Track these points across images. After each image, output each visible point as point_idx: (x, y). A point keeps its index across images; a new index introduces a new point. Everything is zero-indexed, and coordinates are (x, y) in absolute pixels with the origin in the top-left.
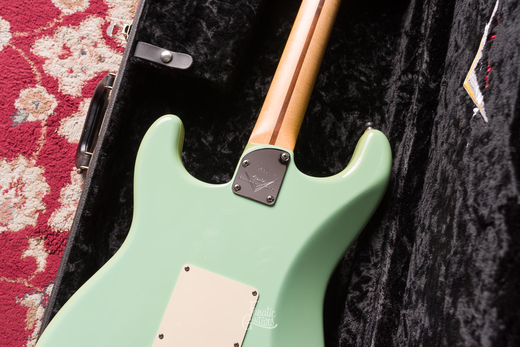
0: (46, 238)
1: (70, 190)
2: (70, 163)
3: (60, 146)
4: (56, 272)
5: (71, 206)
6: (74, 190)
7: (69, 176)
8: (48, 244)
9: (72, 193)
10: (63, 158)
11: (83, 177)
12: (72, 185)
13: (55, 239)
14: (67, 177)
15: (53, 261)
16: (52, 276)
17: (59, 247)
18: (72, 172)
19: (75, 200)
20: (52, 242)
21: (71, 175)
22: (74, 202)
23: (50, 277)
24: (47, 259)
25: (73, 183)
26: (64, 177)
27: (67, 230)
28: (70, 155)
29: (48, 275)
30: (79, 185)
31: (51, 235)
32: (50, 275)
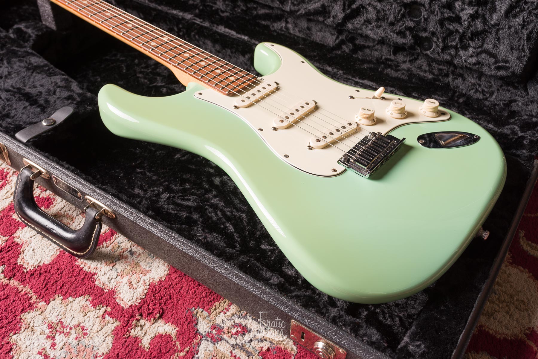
0: (141, 315)
1: (103, 277)
2: (72, 268)
3: (46, 272)
4: (186, 316)
5: (120, 281)
6: (106, 272)
7: (86, 274)
8: (149, 314)
9: (108, 275)
10: (61, 273)
11: (98, 261)
12: (99, 273)
13: (148, 306)
14: (86, 275)
15: (172, 315)
16: (189, 320)
17: (160, 304)
18: (84, 269)
19: (117, 275)
20: (149, 310)
21: (87, 270)
22: (119, 277)
23: (189, 324)
24: (167, 322)
25: (98, 271)
26: (84, 278)
27: (147, 290)
28: (63, 267)
29: (185, 326)
30: (103, 267)
31: (141, 308)
32: (186, 322)
